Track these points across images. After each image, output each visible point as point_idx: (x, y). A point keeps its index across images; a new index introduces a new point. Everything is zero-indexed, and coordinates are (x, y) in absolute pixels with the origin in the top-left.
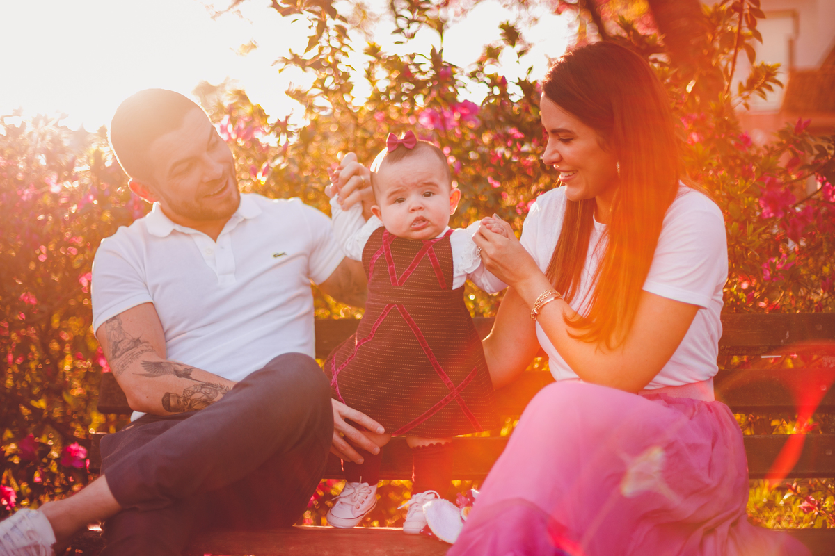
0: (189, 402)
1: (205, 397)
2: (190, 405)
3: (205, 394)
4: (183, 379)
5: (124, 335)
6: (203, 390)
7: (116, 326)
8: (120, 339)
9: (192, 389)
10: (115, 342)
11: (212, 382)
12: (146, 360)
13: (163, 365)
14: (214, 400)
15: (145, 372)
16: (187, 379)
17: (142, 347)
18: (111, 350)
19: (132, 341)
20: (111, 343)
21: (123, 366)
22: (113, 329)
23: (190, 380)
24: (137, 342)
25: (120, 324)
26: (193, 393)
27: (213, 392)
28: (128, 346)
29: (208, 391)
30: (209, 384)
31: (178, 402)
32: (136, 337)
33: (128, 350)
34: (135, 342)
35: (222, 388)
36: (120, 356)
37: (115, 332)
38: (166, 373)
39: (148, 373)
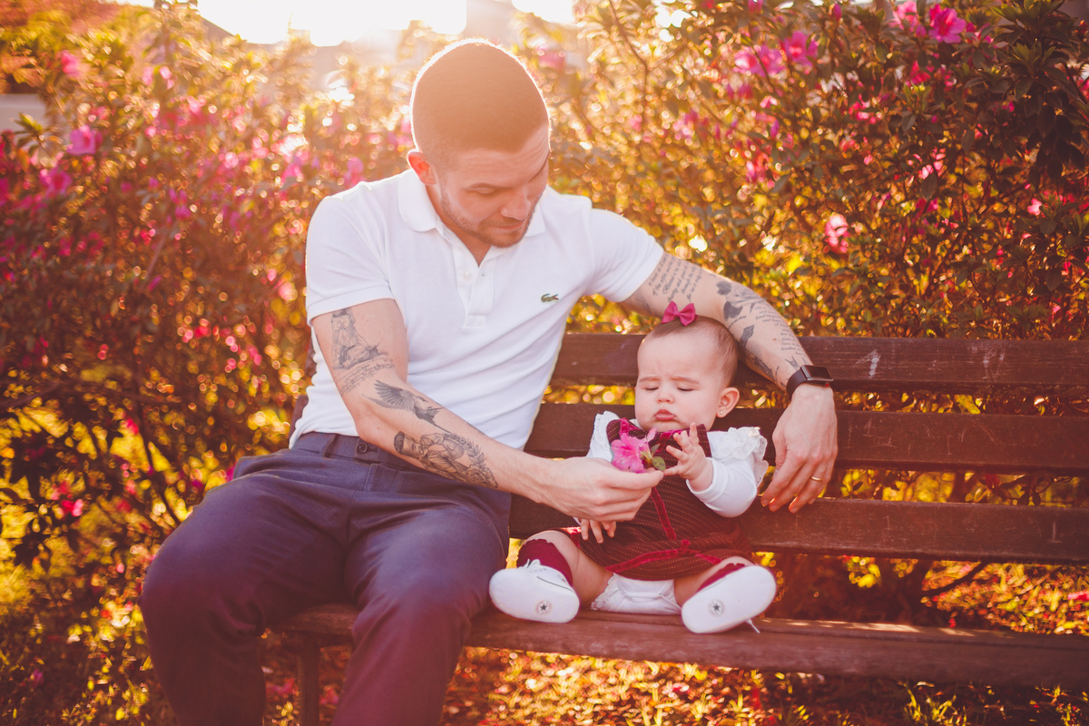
0: (426, 452)
1: (446, 453)
2: (427, 456)
3: (447, 449)
4: (423, 422)
5: (357, 340)
6: (446, 443)
7: (347, 325)
8: (352, 344)
9: (432, 437)
10: (344, 347)
11: (459, 434)
12: (382, 380)
13: (402, 394)
14: (457, 460)
15: (378, 397)
16: (427, 423)
17: (379, 360)
18: (339, 356)
19: (366, 349)
20: (339, 347)
21: (353, 381)
22: (342, 327)
23: (431, 425)
24: (373, 351)
25: (352, 322)
26: (433, 443)
27: (457, 450)
28: (361, 356)
29: (452, 446)
30: (455, 437)
31: (413, 447)
32: (372, 344)
33: (361, 361)
34: (370, 351)
35: (470, 446)
36: (349, 367)
37: (345, 332)
38: (403, 407)
39: (381, 399)
